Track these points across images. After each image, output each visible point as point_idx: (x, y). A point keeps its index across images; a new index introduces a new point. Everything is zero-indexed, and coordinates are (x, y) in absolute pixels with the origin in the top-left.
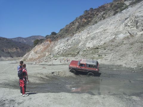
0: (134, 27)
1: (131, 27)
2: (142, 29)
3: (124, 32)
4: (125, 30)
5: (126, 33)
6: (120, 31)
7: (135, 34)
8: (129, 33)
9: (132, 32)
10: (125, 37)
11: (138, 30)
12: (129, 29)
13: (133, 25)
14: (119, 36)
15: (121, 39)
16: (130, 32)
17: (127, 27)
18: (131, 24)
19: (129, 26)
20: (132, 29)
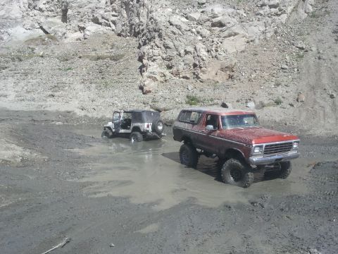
0: (55, 16)
1: (46, 13)
2: (79, 26)
3: (28, 22)
4: (32, 18)
5: (33, 26)
6: (13, 17)
7: (60, 34)
8: (41, 28)
9: (53, 28)
10: (31, 38)
11: (68, 28)
12: (42, 20)
13: (53, 11)
14: (10, 30)
15: (20, 42)
16: (44, 27)
17: (36, 12)
18: (47, 6)
19: (40, 10)
20: (50, 19)
